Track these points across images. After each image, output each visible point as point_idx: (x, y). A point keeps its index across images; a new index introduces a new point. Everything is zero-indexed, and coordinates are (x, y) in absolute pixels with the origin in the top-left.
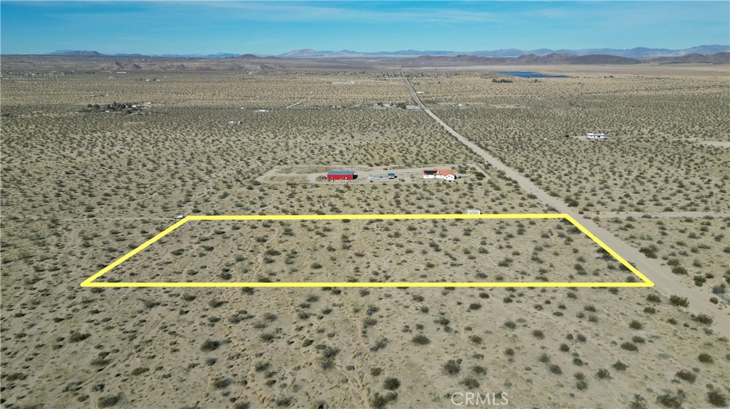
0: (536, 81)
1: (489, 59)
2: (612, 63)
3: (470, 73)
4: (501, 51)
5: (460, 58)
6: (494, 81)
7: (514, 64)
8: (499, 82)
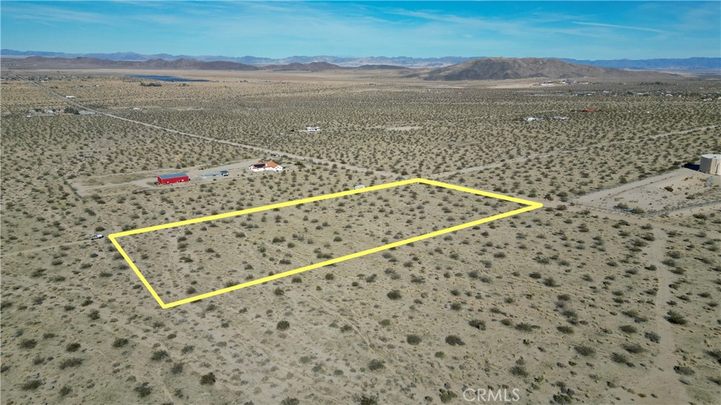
0: (184, 85)
1: (116, 62)
2: (236, 69)
3: (105, 77)
4: (118, 54)
5: (79, 59)
6: (142, 84)
7: (144, 68)
8: (148, 86)
